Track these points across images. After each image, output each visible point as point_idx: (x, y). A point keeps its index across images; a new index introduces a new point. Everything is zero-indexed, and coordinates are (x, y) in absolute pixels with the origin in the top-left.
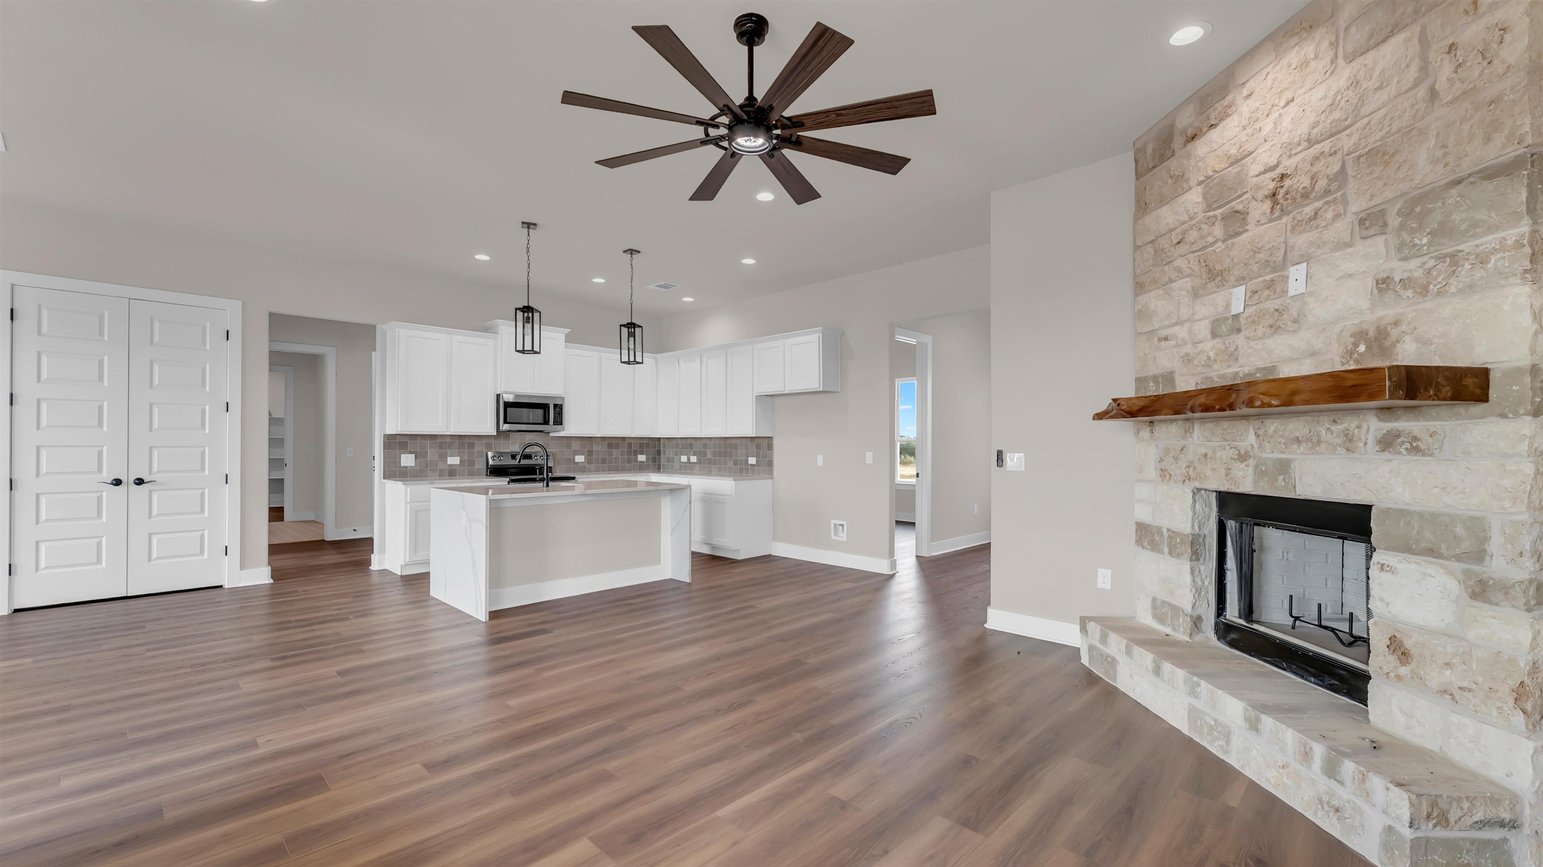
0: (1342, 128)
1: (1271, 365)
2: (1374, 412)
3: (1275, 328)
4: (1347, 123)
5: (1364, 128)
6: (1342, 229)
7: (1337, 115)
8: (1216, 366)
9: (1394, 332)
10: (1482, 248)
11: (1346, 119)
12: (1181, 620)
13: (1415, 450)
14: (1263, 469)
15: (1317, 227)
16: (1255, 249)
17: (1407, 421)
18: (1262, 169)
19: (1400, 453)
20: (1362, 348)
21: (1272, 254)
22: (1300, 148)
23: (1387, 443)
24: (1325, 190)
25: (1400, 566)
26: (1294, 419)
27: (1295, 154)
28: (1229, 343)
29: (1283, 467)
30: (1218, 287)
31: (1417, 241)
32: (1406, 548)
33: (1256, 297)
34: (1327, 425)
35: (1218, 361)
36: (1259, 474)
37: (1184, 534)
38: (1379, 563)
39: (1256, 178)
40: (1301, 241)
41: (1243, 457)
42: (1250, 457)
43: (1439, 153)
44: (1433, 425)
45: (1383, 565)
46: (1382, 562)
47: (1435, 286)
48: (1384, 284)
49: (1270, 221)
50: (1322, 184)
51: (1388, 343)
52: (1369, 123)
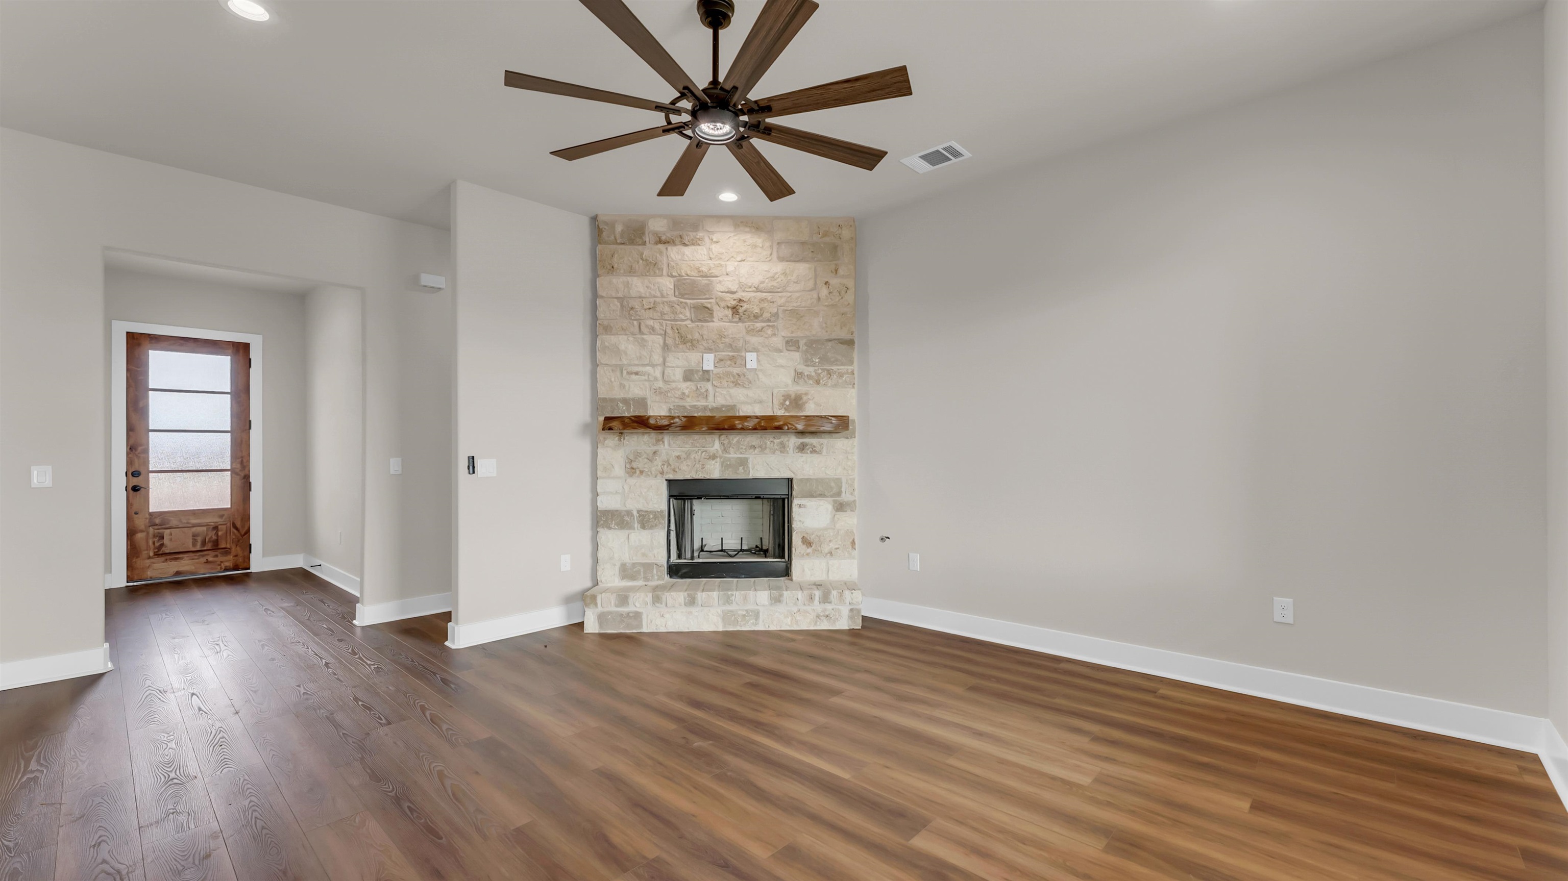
0: (776, 291)
1: (733, 404)
2: (794, 434)
3: (736, 384)
4: (779, 290)
5: (788, 297)
6: (778, 342)
7: (774, 284)
8: (688, 400)
9: (805, 398)
10: (840, 371)
11: (779, 288)
12: (655, 571)
13: (814, 451)
14: (728, 463)
15: (762, 336)
16: (722, 335)
17: (810, 439)
18: (727, 290)
19: (807, 453)
20: (787, 403)
21: (734, 341)
22: (750, 289)
23: (802, 448)
24: (768, 319)
25: (808, 504)
26: (749, 435)
27: (747, 291)
28: (700, 387)
29: (743, 462)
30: (689, 350)
31: (814, 360)
32: (811, 495)
33: (722, 363)
34: (771, 439)
35: (690, 397)
36: (725, 466)
37: (658, 511)
38: (798, 504)
39: (721, 293)
40: (755, 340)
41: (713, 457)
42: (717, 457)
43: (824, 325)
44: (821, 440)
45: (800, 505)
46: (799, 504)
47: (823, 381)
48: (799, 375)
49: (730, 322)
50: (766, 315)
51: (800, 402)
52: (791, 296)
